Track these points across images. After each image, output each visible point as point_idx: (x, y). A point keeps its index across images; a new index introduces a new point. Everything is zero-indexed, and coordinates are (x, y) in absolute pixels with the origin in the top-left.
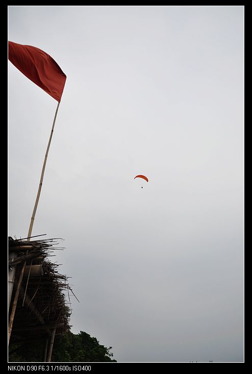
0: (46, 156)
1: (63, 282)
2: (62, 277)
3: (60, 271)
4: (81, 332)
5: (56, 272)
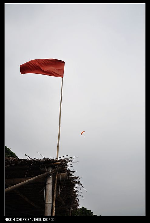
0: (60, 109)
1: (77, 181)
2: (77, 178)
3: (75, 175)
4: (81, 207)
5: (73, 175)
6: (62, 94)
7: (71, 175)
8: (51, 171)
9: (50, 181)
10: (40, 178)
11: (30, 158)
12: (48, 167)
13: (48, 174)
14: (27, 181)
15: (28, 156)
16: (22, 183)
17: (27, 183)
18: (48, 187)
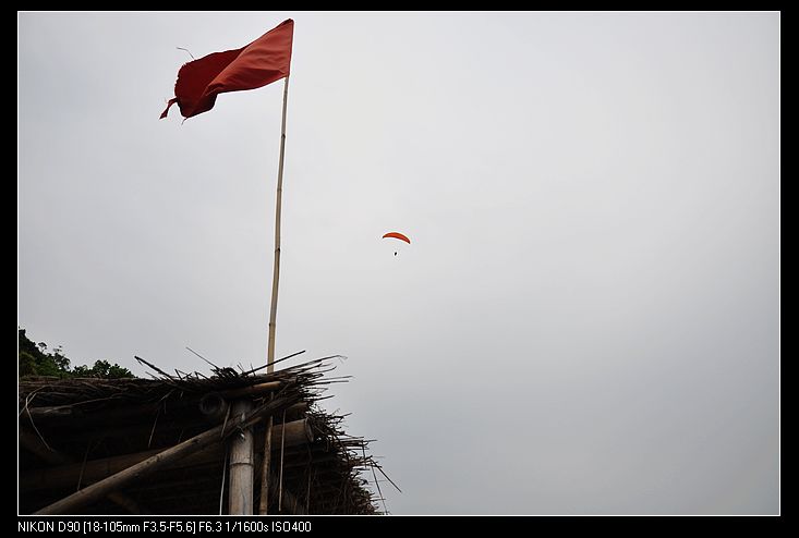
0: (279, 190)
1: (360, 454)
2: (357, 443)
5: (342, 433)
6: (284, 136)
7: (332, 431)
8: (243, 417)
9: (243, 454)
10: (204, 446)
11: (161, 372)
12: (233, 402)
13: (234, 427)
14: (153, 460)
15: (152, 367)
16: (135, 467)
17: (154, 465)
18: (236, 477)
